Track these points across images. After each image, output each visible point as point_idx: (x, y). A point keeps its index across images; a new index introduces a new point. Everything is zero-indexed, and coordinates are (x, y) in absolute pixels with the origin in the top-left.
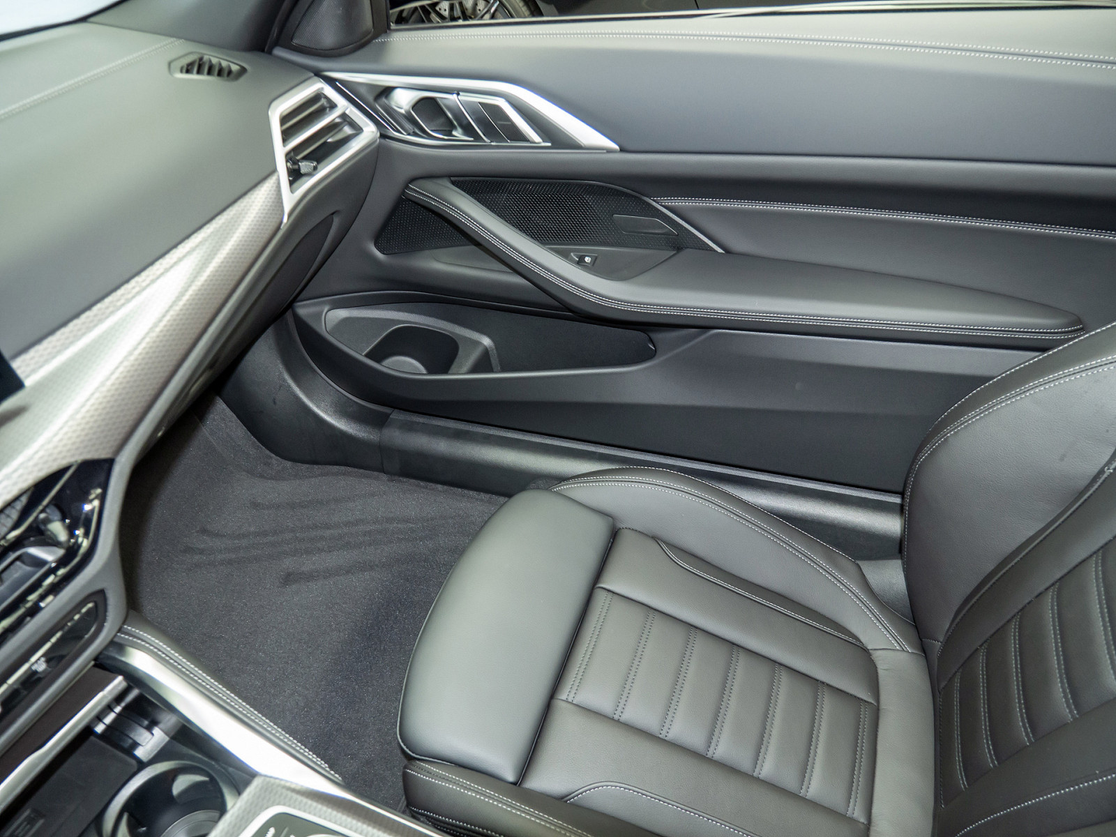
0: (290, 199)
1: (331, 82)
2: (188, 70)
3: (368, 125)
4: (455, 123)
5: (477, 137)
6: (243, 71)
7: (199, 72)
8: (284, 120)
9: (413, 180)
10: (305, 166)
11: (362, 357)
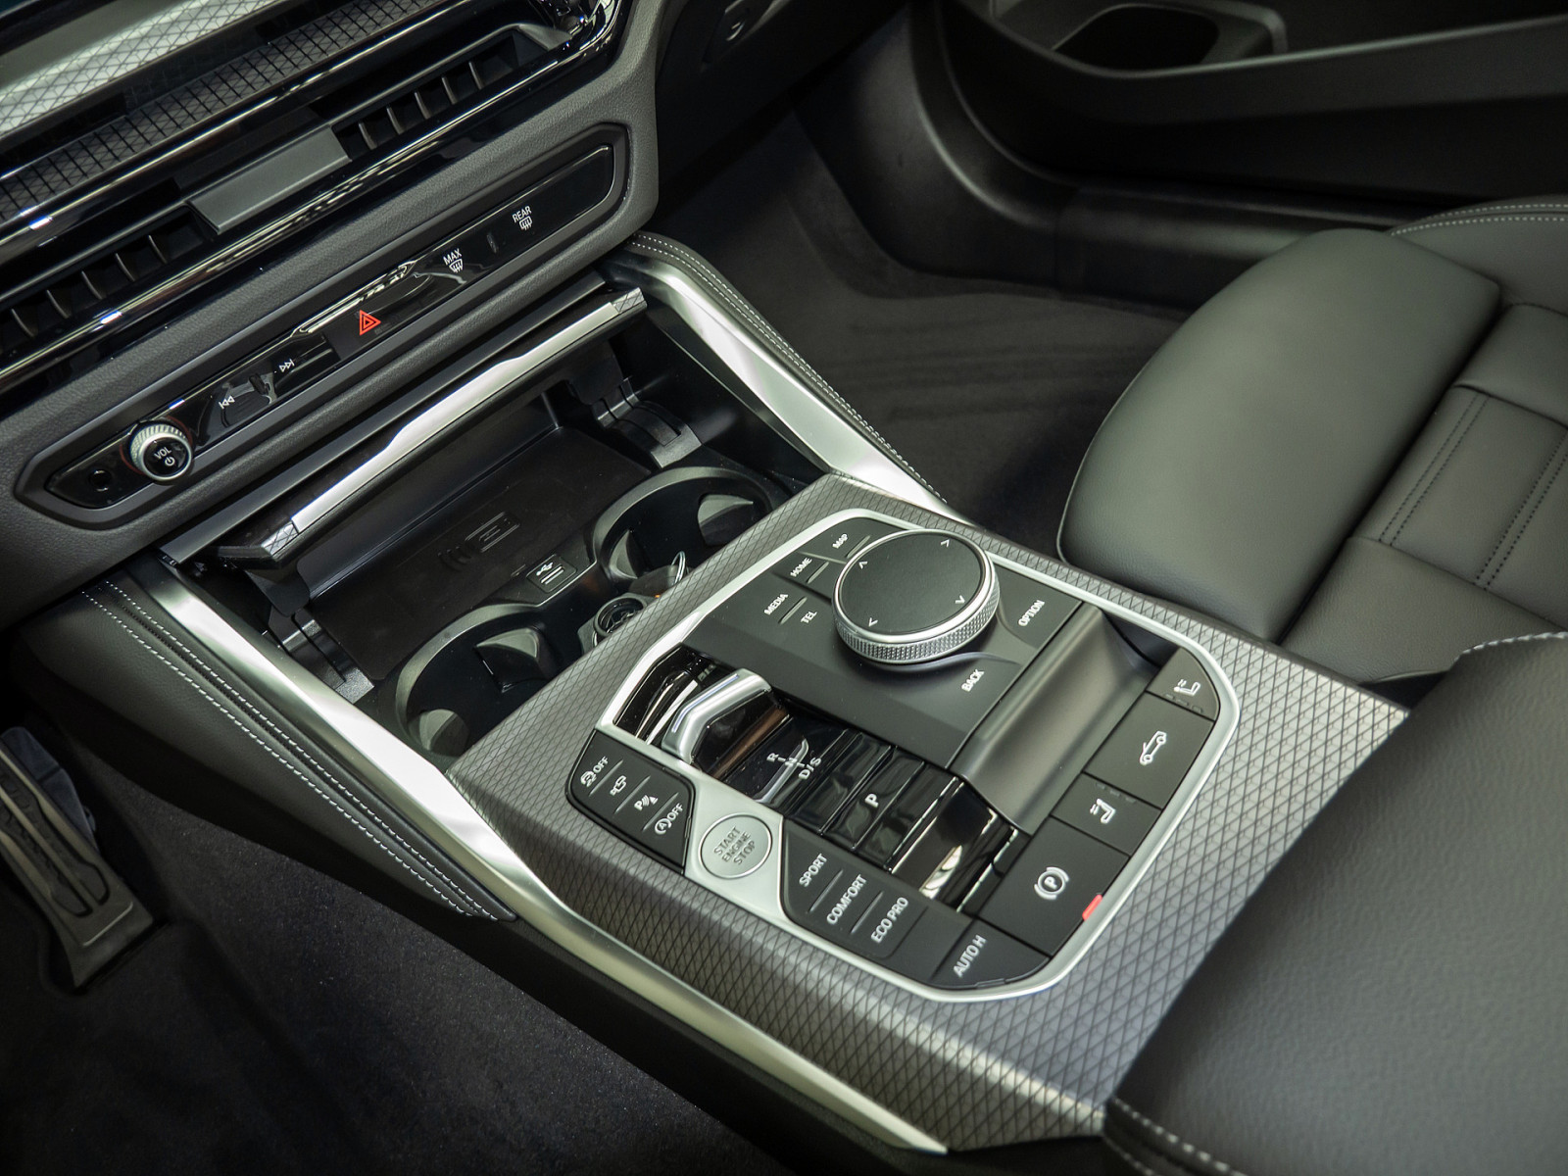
11: (1051, 53)
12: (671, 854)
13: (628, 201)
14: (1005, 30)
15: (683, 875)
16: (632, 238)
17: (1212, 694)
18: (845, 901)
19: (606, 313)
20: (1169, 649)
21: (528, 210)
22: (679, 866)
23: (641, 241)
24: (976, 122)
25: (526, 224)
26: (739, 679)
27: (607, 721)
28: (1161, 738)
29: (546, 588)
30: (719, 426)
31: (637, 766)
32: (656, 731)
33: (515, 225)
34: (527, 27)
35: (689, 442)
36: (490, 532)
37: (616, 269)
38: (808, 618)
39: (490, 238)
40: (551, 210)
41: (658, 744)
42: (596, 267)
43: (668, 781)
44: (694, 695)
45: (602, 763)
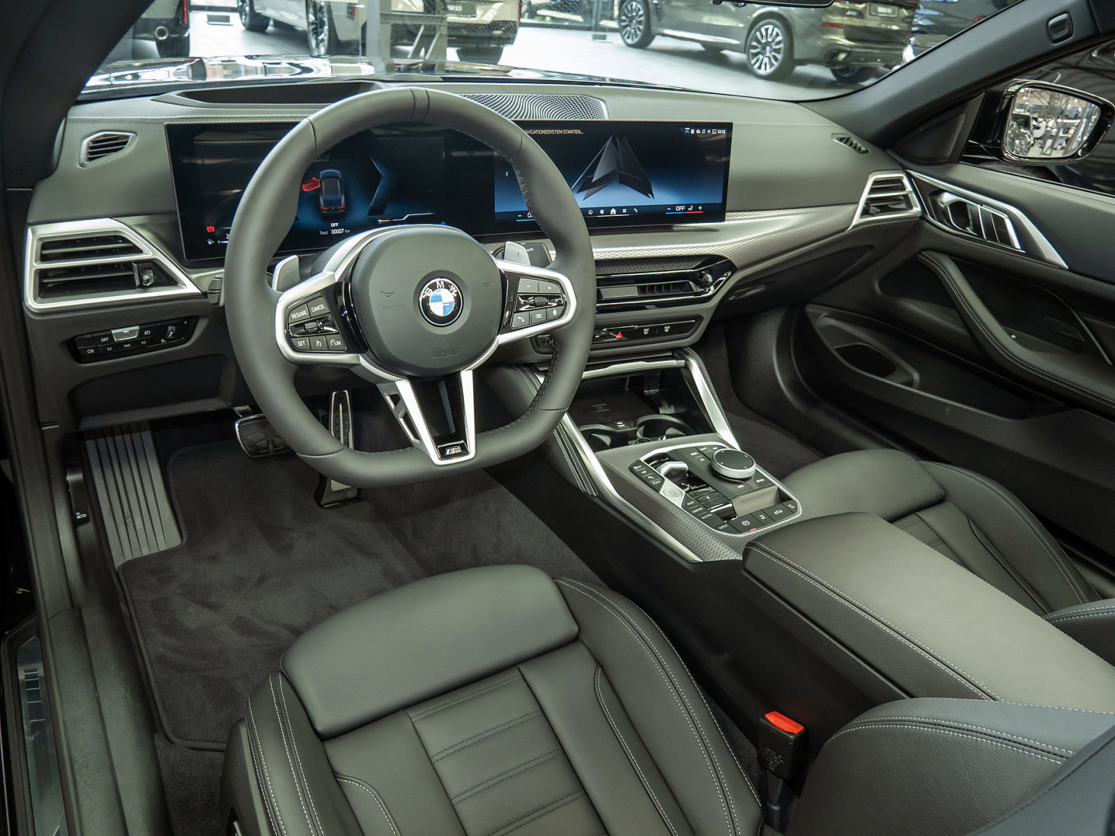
0: (857, 220)
1: (910, 177)
2: (841, 140)
3: (917, 206)
4: (971, 223)
5: (980, 235)
6: (866, 152)
7: (845, 143)
8: (876, 182)
9: (926, 249)
10: (873, 209)
11: (832, 349)
12: (657, 489)
13: (693, 337)
14: (819, 332)
15: (659, 493)
16: (685, 347)
17: (796, 509)
18: (697, 510)
19: (673, 363)
20: (789, 499)
21: (669, 327)
22: (658, 491)
23: (687, 348)
24: (794, 359)
25: (666, 331)
26: (681, 463)
27: (643, 459)
28: (781, 511)
29: (619, 428)
30: (682, 410)
31: (649, 470)
32: (655, 466)
33: (664, 330)
34: (691, 283)
35: (672, 410)
36: (600, 408)
37: (678, 352)
38: (702, 460)
39: (657, 330)
40: (674, 330)
41: (655, 468)
42: (673, 350)
43: (657, 476)
44: (667, 463)
45: (639, 467)
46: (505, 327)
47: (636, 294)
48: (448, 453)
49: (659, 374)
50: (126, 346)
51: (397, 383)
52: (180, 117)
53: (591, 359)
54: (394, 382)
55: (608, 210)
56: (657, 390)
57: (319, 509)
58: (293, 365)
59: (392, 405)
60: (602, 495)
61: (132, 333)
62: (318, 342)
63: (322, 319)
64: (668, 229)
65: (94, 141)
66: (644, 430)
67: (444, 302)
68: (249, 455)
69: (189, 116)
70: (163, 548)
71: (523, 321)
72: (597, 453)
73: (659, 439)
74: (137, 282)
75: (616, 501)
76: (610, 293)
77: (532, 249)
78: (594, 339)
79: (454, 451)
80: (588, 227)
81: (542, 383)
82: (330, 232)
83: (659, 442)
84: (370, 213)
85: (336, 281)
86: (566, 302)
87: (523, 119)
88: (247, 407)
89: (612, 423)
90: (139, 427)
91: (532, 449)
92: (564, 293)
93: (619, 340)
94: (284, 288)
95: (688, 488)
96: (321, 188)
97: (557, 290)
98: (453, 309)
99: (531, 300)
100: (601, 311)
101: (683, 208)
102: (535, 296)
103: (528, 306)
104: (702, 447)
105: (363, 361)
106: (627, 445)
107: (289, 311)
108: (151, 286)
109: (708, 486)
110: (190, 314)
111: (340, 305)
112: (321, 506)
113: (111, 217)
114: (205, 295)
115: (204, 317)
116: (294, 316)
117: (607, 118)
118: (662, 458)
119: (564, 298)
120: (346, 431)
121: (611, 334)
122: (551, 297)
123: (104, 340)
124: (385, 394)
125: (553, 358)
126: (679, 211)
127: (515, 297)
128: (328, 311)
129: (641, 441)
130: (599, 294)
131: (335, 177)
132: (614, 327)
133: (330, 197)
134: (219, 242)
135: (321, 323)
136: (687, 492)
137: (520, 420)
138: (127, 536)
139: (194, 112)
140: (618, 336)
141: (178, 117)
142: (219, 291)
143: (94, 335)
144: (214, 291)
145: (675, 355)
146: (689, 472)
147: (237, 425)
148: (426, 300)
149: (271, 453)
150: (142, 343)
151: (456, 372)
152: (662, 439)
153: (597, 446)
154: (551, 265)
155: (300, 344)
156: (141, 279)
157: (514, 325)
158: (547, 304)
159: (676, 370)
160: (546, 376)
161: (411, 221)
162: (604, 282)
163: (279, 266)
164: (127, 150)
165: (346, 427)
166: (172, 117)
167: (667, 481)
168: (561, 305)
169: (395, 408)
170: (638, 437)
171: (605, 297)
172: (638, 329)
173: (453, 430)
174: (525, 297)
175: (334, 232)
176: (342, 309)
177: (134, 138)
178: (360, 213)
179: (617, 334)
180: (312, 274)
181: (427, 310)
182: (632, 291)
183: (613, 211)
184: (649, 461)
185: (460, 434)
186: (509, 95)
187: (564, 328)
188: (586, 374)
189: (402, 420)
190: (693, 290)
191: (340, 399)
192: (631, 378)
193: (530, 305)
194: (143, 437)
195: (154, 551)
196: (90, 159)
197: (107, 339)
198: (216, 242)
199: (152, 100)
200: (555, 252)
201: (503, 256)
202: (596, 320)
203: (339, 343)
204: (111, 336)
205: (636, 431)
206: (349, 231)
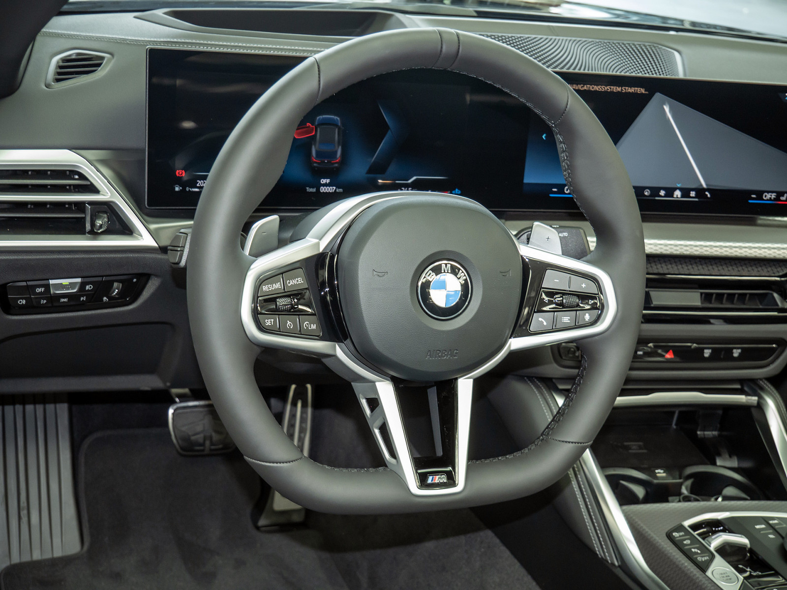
12: (703, 568)
13: (772, 367)
15: (705, 574)
16: (761, 379)
19: (742, 398)
21: (739, 351)
22: (704, 571)
23: (763, 382)
25: (736, 355)
26: (741, 537)
27: (687, 523)
29: (657, 478)
30: (747, 464)
31: (694, 540)
32: (704, 536)
33: (733, 353)
34: (776, 295)
35: (734, 463)
36: (634, 447)
37: (749, 386)
38: (771, 536)
39: (723, 353)
40: (747, 355)
41: (704, 539)
42: (742, 381)
43: (705, 550)
44: (721, 534)
45: (682, 534)
46: (521, 328)
47: (698, 303)
48: (430, 481)
49: (720, 412)
50: (62, 300)
51: (377, 384)
52: (165, 40)
53: (628, 381)
54: (374, 382)
55: (670, 191)
56: (715, 433)
57: (254, 532)
58: (255, 347)
59: (367, 411)
60: (625, 566)
61: (72, 285)
62: (289, 323)
63: (297, 294)
64: (752, 222)
65: (65, 60)
66: (693, 485)
67: (448, 289)
68: (179, 450)
69: (175, 40)
70: (58, 553)
71: (545, 323)
72: (625, 507)
73: (713, 499)
74: (88, 227)
75: (646, 577)
76: (661, 297)
77: (566, 234)
78: (635, 356)
79: (437, 479)
80: (641, 210)
81: (560, 405)
82: (318, 190)
83: (711, 503)
84: (370, 171)
85: (321, 250)
86: (603, 305)
87: (571, 70)
88: (186, 391)
89: (650, 471)
90: (54, 398)
91: (538, 490)
92: (602, 293)
93: (668, 361)
94: (258, 253)
95: (748, 574)
96: (315, 136)
97: (593, 289)
98: (458, 300)
99: (558, 299)
100: (648, 319)
101: (773, 196)
102: (564, 294)
103: (554, 306)
104: (773, 518)
105: (340, 353)
106: (667, 501)
107: (261, 281)
108: (102, 233)
109: (777, 574)
110: (141, 271)
111: (321, 280)
112: (258, 528)
113: (71, 149)
114: (163, 250)
115: (156, 276)
116: (265, 288)
117: (681, 75)
118: (713, 526)
119: (600, 300)
120: (302, 435)
121: (660, 351)
122: (584, 297)
123: (39, 290)
124: (361, 395)
125: (578, 375)
126: (767, 200)
127: (538, 293)
128: (307, 287)
129: (687, 499)
130: (648, 298)
131: (333, 124)
132: (662, 343)
133: (325, 148)
134: (187, 189)
135: (296, 300)
136: (745, 578)
137: (526, 450)
138: (18, 533)
139: (180, 36)
140: (669, 356)
141: (162, 40)
142: (182, 248)
143: (30, 283)
144: (176, 248)
145: (746, 389)
146: (751, 551)
147: (171, 411)
148: (427, 285)
149: (207, 452)
150: (82, 299)
151: (452, 379)
152: (716, 499)
153: (625, 498)
154: (589, 257)
155: (268, 322)
156: (93, 224)
157: (532, 328)
158: (578, 305)
159: (745, 409)
160: (567, 397)
161: (419, 186)
162: (656, 282)
163: (256, 226)
164: (101, 73)
165: (302, 430)
166: (156, 40)
167: (718, 559)
168: (597, 309)
169: (371, 416)
170: (683, 494)
171: (655, 302)
172: (696, 349)
173: (440, 452)
174: (551, 294)
175: (323, 189)
176: (322, 286)
177: (109, 60)
178: (358, 170)
179: (667, 352)
180: (293, 240)
181: (426, 296)
182: (693, 298)
183: (678, 193)
184: (695, 527)
185: (449, 459)
186: (558, 38)
187: (596, 337)
188: (621, 400)
189: (377, 432)
190: (777, 305)
191: (301, 394)
192: (680, 412)
193: (557, 304)
194: (58, 411)
195: (48, 556)
196: (58, 80)
197: (43, 289)
198: (184, 189)
199: (135, 17)
200: (595, 239)
201: (528, 239)
202: (640, 331)
203: (314, 327)
204: (47, 287)
205: (681, 484)
206: (341, 190)
